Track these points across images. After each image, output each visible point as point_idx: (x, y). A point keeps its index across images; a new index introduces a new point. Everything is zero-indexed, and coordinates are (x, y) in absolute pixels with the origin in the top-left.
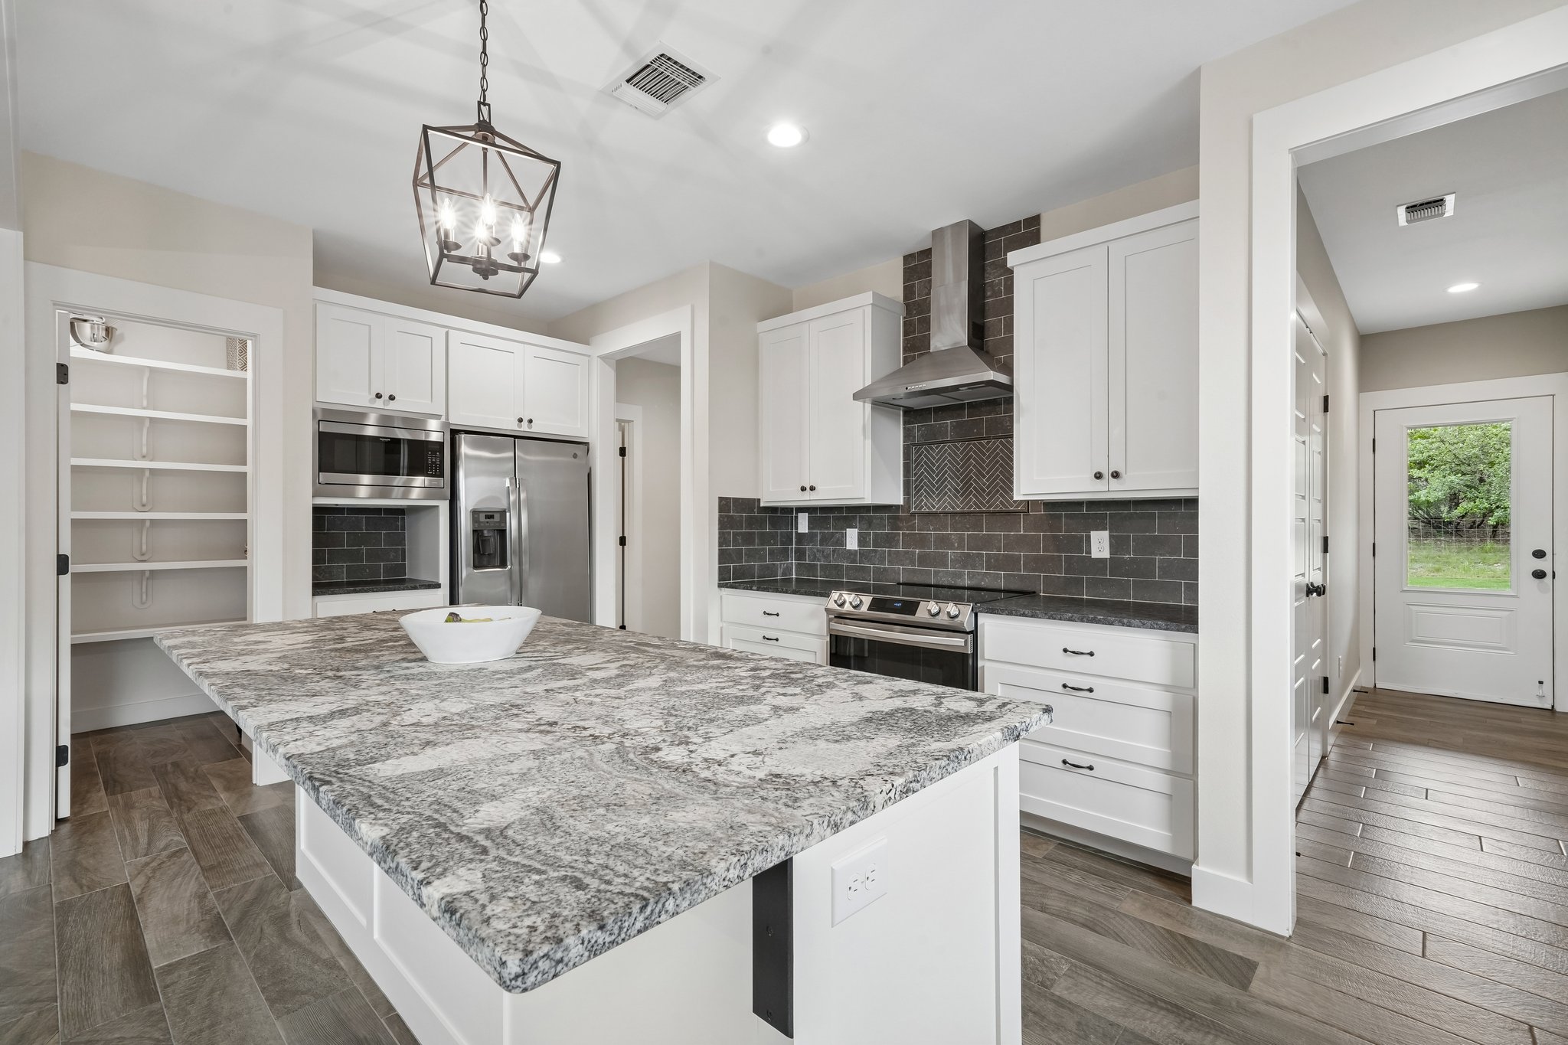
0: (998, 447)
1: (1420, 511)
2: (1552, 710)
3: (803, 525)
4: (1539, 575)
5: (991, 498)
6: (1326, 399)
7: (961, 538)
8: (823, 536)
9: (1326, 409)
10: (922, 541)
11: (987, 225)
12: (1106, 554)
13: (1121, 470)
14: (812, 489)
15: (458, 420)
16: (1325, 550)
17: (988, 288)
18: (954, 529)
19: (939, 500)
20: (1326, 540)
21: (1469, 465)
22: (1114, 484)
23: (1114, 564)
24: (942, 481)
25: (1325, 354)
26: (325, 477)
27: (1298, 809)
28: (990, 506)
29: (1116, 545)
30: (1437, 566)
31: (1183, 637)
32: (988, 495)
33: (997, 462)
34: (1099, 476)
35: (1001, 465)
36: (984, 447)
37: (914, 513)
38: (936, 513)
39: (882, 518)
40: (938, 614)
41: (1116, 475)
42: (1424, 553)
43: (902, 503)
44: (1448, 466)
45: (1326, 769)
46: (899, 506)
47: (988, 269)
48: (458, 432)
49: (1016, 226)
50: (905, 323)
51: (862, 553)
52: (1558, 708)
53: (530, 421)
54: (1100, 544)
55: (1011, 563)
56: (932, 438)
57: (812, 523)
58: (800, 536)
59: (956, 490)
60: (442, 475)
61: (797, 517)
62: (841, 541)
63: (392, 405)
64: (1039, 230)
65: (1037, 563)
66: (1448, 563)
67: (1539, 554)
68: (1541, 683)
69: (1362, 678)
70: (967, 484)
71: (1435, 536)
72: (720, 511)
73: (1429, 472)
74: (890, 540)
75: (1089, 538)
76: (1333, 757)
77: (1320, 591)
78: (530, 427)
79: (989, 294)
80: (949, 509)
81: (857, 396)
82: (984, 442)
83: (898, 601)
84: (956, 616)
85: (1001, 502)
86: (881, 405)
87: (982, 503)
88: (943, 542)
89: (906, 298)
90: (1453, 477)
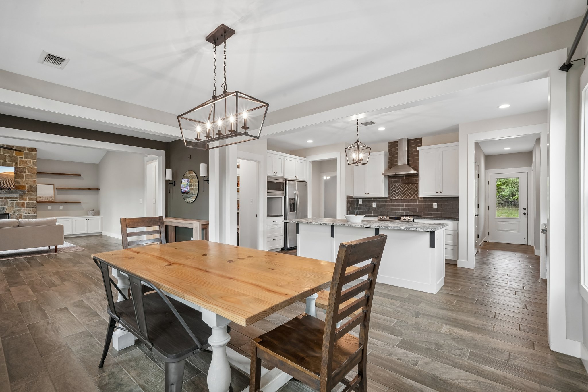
0: (412, 185)
1: (504, 198)
2: (527, 245)
3: (361, 202)
4: (525, 214)
5: (410, 196)
6: (478, 175)
7: (403, 205)
8: (366, 204)
9: (478, 177)
10: (394, 205)
11: (410, 139)
12: (436, 208)
13: (442, 192)
14: (368, 194)
15: (286, 177)
16: (478, 207)
17: (410, 151)
18: (401, 203)
19: (398, 197)
20: (478, 205)
21: (517, 184)
22: (440, 194)
23: (438, 210)
24: (398, 192)
25: (478, 165)
26: (269, 191)
27: (475, 255)
28: (410, 198)
29: (438, 206)
30: (508, 215)
31: (456, 222)
32: (410, 195)
33: (412, 188)
34: (437, 192)
35: (413, 189)
36: (409, 185)
37: (391, 199)
38: (397, 199)
39: (383, 200)
40: (405, 219)
41: (441, 192)
42: (505, 211)
43: (388, 197)
44: (511, 184)
45: (478, 253)
46: (387, 198)
47: (410, 147)
48: (287, 180)
49: (416, 139)
50: (389, 157)
51: (377, 208)
52: (528, 244)
53: (297, 177)
54: (435, 206)
55: (415, 210)
56: (396, 183)
57: (363, 201)
58: (360, 205)
59: (402, 194)
60: (283, 190)
61: (359, 200)
62: (372, 205)
63: (276, 175)
64: (422, 141)
65: (421, 210)
66: (511, 214)
67: (525, 209)
68: (525, 239)
69: (486, 239)
70: (404, 193)
71: (508, 206)
72: (347, 199)
73: (506, 186)
74: (385, 205)
75: (433, 204)
76: (479, 252)
77: (477, 215)
78: (297, 178)
79: (410, 153)
80: (400, 198)
81: (382, 174)
82: (409, 184)
83: (396, 217)
84: (410, 220)
85: (413, 197)
86: (385, 176)
87: (408, 197)
88: (398, 205)
89: (389, 151)
90: (512, 188)
